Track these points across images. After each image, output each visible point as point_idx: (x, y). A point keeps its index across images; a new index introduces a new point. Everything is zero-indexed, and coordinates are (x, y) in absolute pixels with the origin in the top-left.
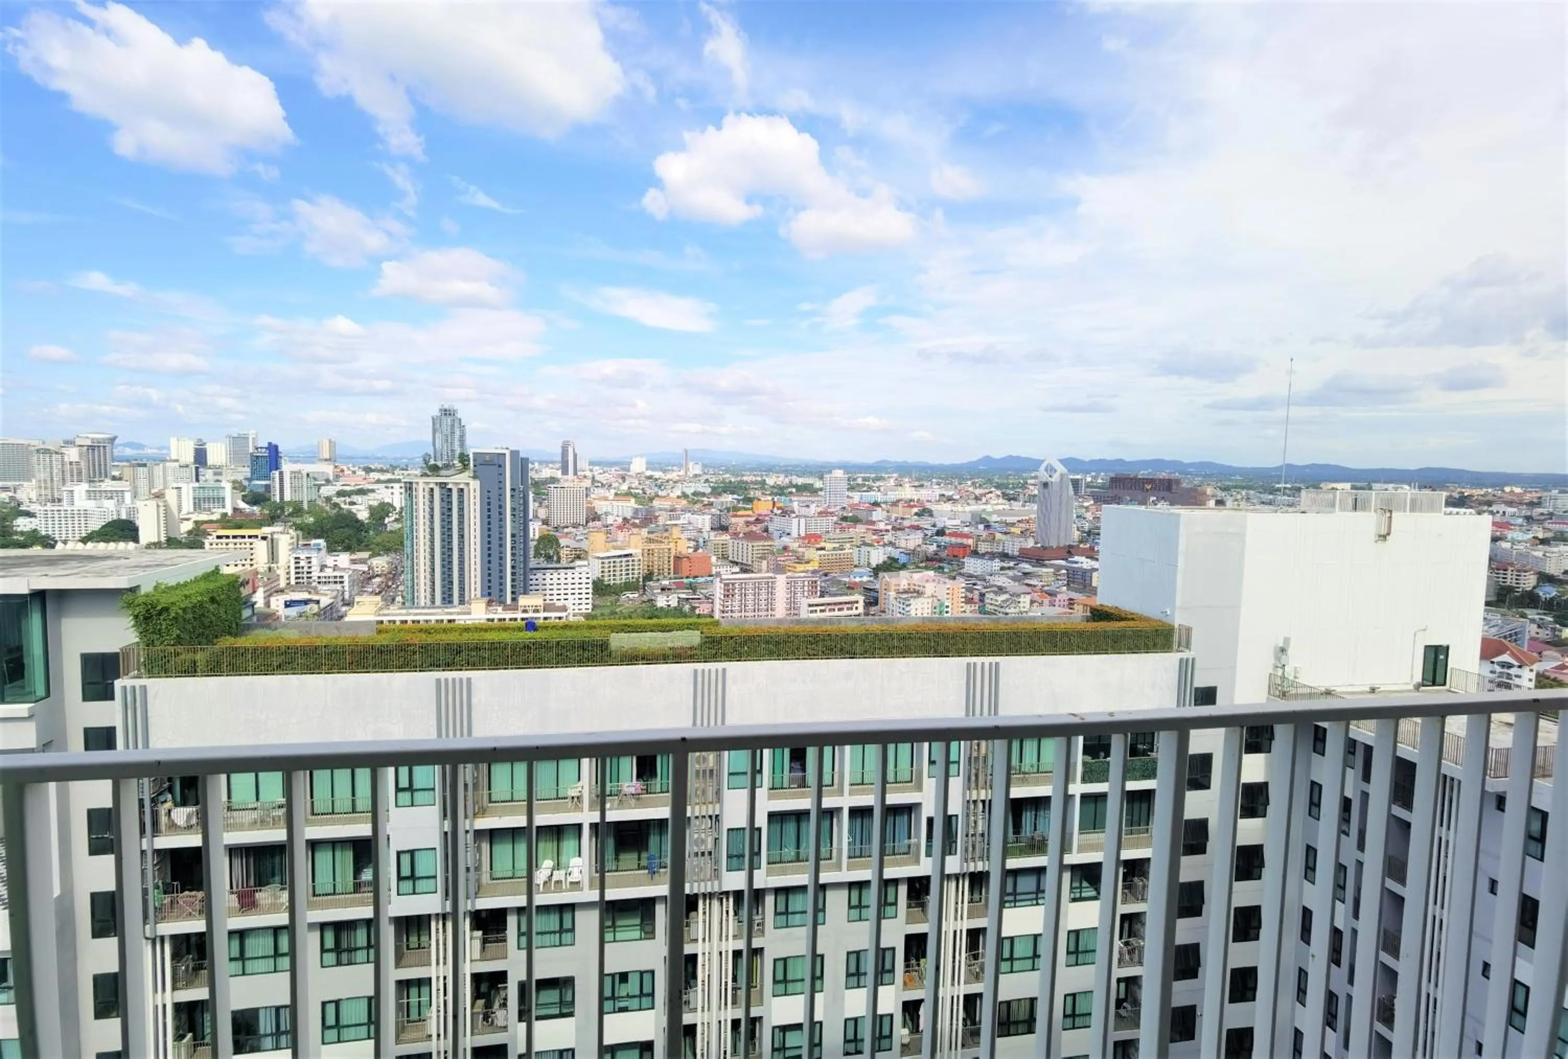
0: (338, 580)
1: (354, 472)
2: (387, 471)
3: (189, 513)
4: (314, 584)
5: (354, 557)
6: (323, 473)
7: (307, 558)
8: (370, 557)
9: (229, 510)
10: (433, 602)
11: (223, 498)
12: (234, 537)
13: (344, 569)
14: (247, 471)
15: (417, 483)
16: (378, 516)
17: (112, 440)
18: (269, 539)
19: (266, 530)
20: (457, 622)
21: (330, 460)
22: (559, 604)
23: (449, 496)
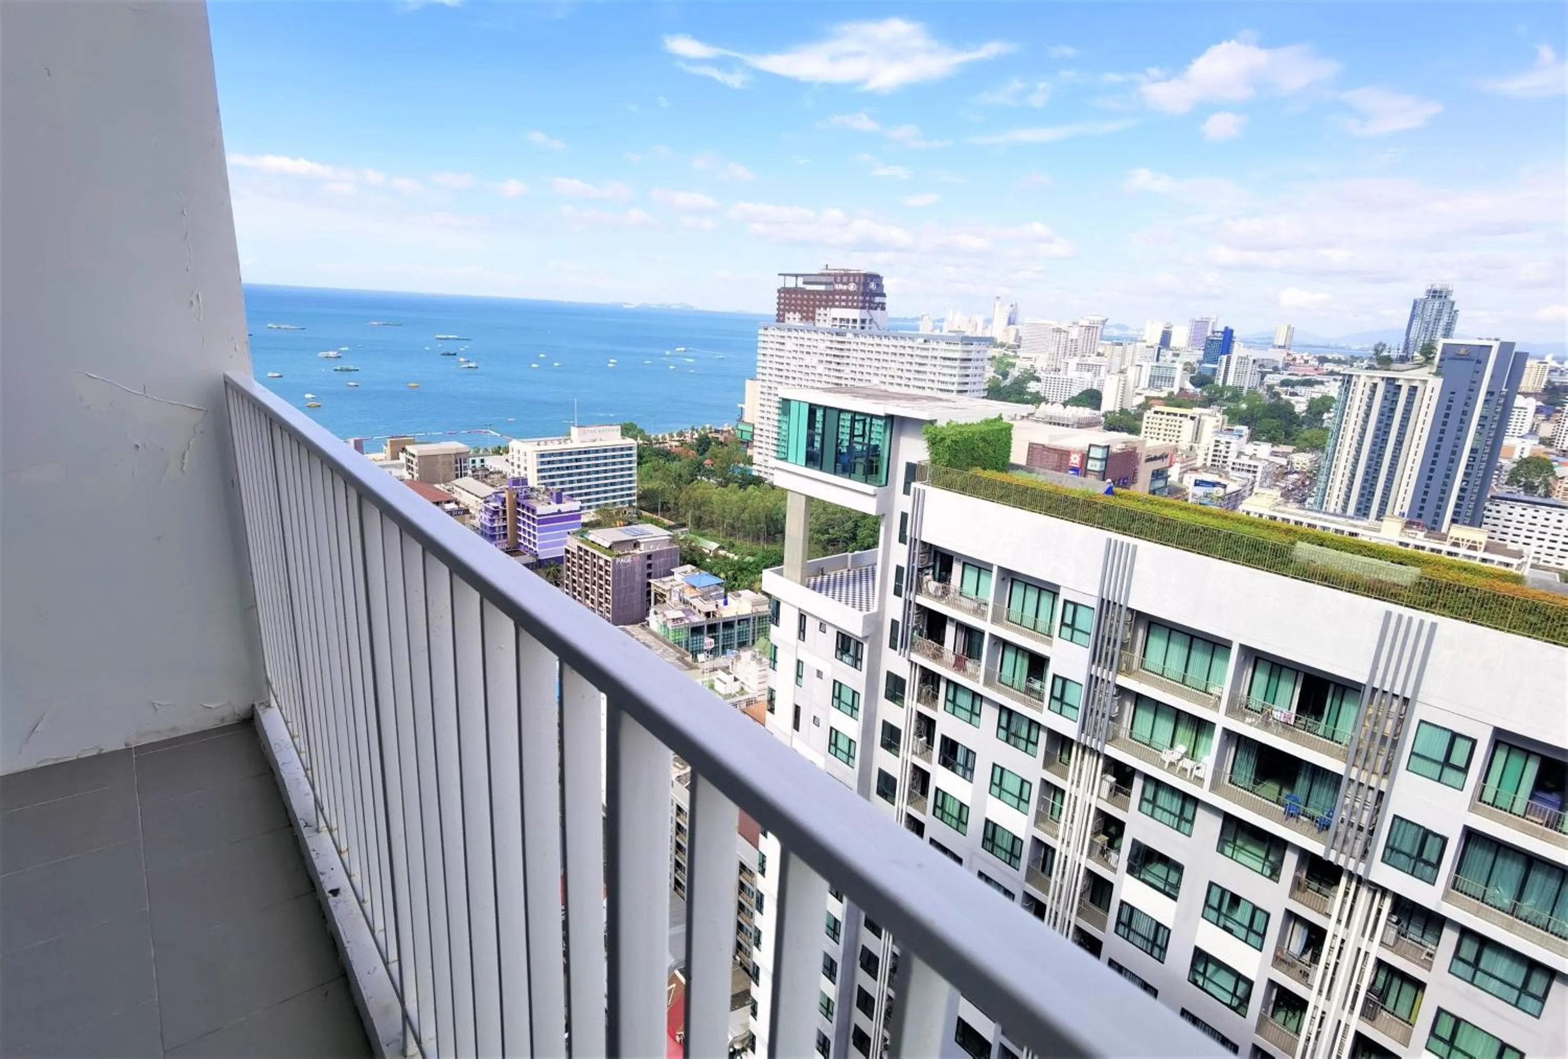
0: (1252, 469)
1: (1306, 362)
2: (1345, 362)
3: (1144, 389)
4: (1227, 469)
5: (1276, 449)
6: (1273, 361)
7: (1228, 443)
8: (1293, 452)
9: (1176, 390)
10: (1344, 509)
11: (1174, 378)
12: (1168, 414)
13: (1260, 459)
14: (1200, 354)
15: (1359, 376)
16: (1314, 410)
17: (1104, 322)
18: (1197, 420)
19: (1196, 411)
20: (1359, 538)
21: (1284, 347)
22: (1511, 546)
23: (1396, 394)
